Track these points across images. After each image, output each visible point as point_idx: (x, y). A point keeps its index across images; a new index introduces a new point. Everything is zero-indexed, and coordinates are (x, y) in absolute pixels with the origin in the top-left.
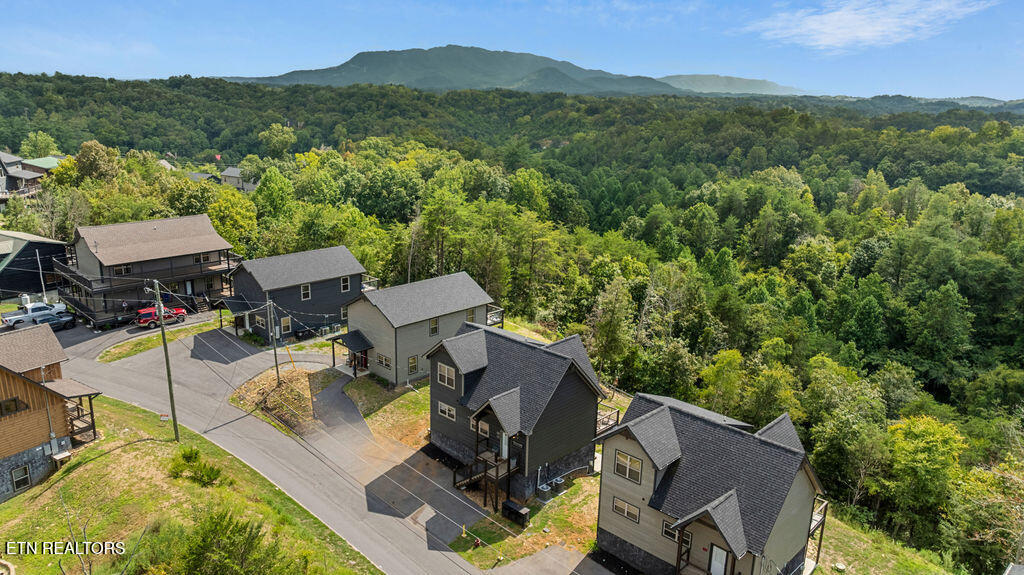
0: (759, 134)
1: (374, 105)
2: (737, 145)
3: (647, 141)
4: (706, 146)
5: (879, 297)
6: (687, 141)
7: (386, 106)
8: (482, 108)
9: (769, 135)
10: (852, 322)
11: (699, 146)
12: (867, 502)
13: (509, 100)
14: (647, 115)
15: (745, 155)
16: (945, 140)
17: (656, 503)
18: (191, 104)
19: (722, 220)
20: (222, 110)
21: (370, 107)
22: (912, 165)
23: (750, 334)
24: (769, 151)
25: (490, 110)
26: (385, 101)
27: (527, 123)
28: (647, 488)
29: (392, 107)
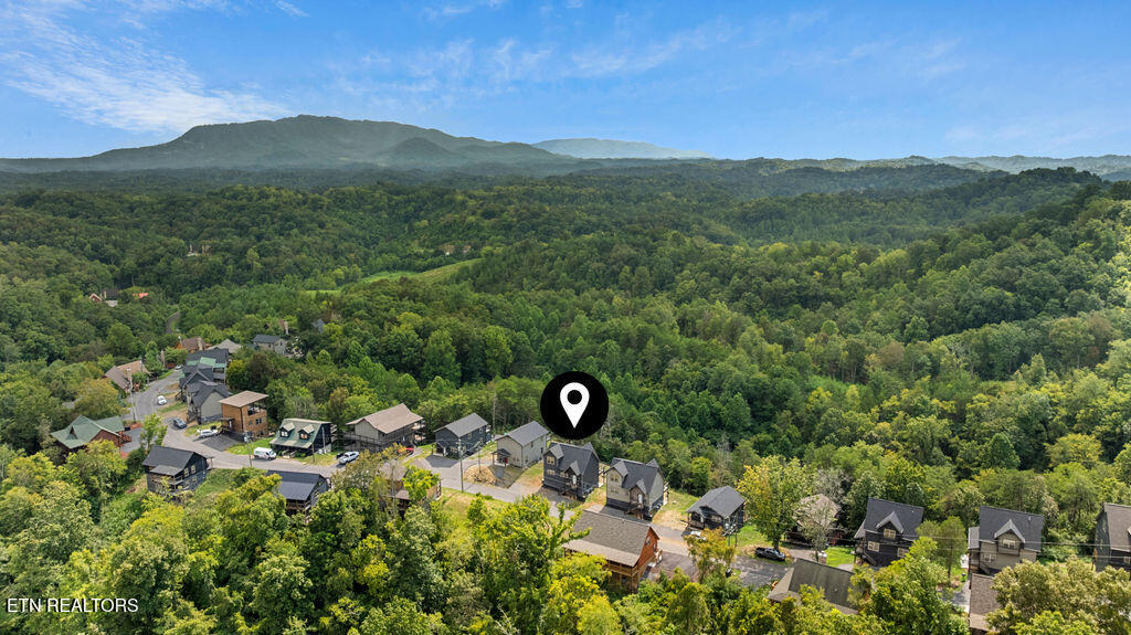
0: (643, 254)
1: (269, 219)
2: (626, 263)
3: (552, 260)
4: (601, 264)
5: (707, 402)
6: (586, 261)
7: (281, 219)
8: (370, 207)
9: (650, 253)
10: (696, 417)
11: (596, 265)
12: (686, 486)
13: (396, 198)
14: (541, 220)
15: (633, 271)
16: (775, 257)
17: (623, 487)
18: (73, 230)
19: (624, 351)
20: (108, 235)
21: (264, 220)
22: (754, 281)
23: (645, 431)
24: (651, 269)
25: (377, 209)
26: (279, 214)
27: (425, 227)
28: (620, 483)
29: (288, 220)
